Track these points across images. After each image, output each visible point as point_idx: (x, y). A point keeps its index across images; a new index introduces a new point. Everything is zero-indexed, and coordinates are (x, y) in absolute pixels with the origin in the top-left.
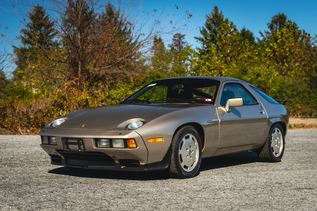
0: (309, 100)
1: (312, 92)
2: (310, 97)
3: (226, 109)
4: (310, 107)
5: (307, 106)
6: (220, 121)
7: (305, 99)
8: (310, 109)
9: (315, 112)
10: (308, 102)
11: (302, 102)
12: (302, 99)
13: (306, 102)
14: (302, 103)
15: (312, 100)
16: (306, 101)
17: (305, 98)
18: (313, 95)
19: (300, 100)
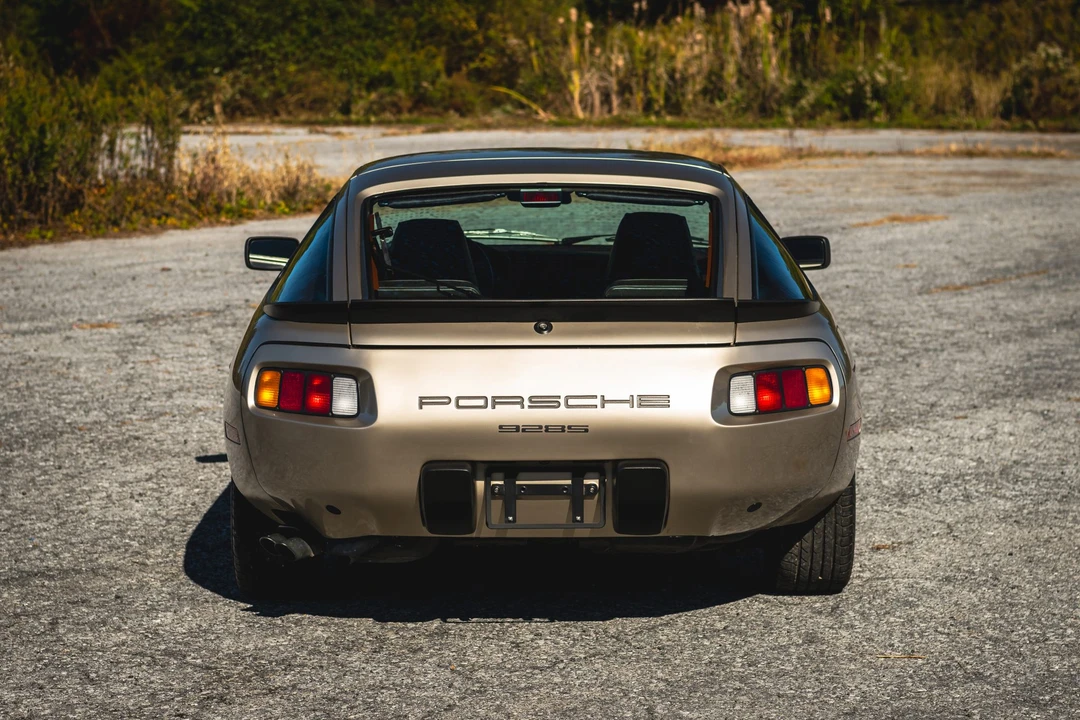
0: (335, 47)
1: (344, 10)
2: (337, 33)
4: (341, 77)
5: (325, 71)
7: (319, 43)
8: (343, 86)
9: (361, 97)
10: (331, 53)
11: (307, 53)
12: (305, 41)
13: (322, 56)
14: (306, 59)
15: (346, 47)
16: (322, 50)
17: (316, 40)
18: (352, 22)
19: (298, 47)
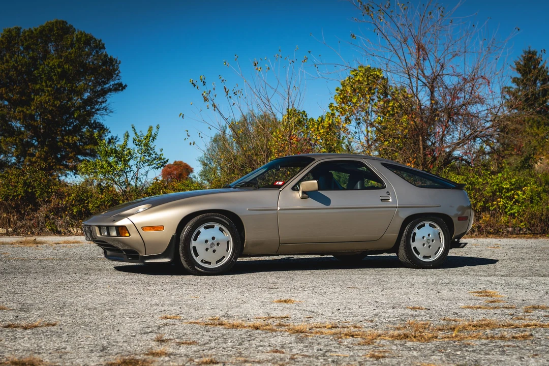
3: (299, 195)
6: (279, 208)
